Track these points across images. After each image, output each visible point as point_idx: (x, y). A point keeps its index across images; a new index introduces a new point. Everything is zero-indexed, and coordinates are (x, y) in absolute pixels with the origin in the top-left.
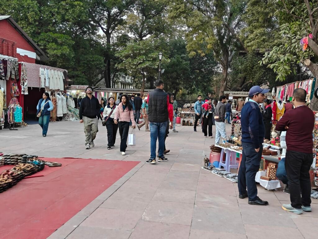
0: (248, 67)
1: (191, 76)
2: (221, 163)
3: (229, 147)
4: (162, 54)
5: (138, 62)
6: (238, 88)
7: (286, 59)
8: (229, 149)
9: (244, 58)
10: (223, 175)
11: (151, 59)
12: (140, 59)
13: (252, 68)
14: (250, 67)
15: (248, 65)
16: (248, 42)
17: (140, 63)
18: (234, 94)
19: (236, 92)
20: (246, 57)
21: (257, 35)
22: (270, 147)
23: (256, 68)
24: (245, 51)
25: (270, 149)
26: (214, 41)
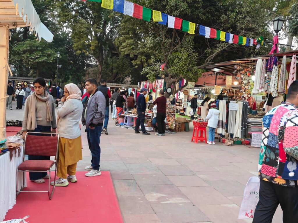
0: (120, 65)
1: (68, 67)
2: (124, 123)
3: (130, 115)
4: (59, 53)
5: (35, 57)
6: (112, 80)
7: (154, 74)
8: (130, 116)
9: (117, 58)
10: (127, 127)
11: (47, 55)
12: (37, 55)
13: (123, 66)
14: (121, 65)
15: (120, 64)
16: (122, 49)
17: (37, 58)
18: (111, 85)
19: (112, 84)
20: (118, 57)
21: (128, 44)
22: (148, 114)
23: (126, 66)
24: (117, 52)
25: (148, 115)
26: (96, 44)
